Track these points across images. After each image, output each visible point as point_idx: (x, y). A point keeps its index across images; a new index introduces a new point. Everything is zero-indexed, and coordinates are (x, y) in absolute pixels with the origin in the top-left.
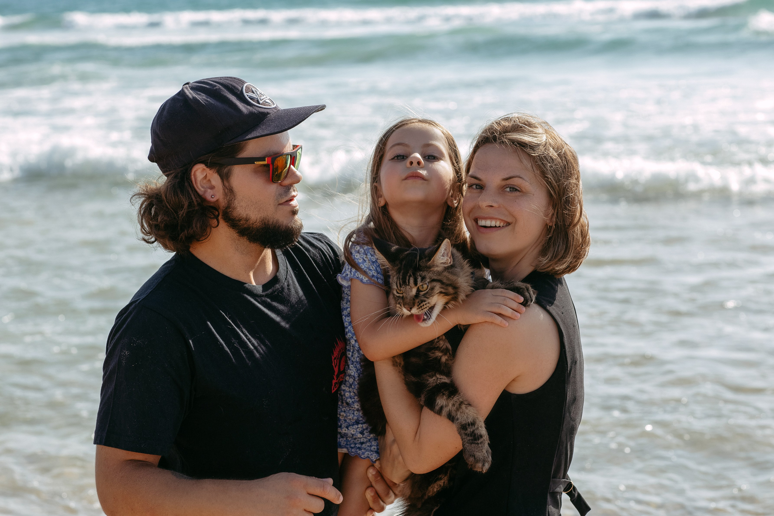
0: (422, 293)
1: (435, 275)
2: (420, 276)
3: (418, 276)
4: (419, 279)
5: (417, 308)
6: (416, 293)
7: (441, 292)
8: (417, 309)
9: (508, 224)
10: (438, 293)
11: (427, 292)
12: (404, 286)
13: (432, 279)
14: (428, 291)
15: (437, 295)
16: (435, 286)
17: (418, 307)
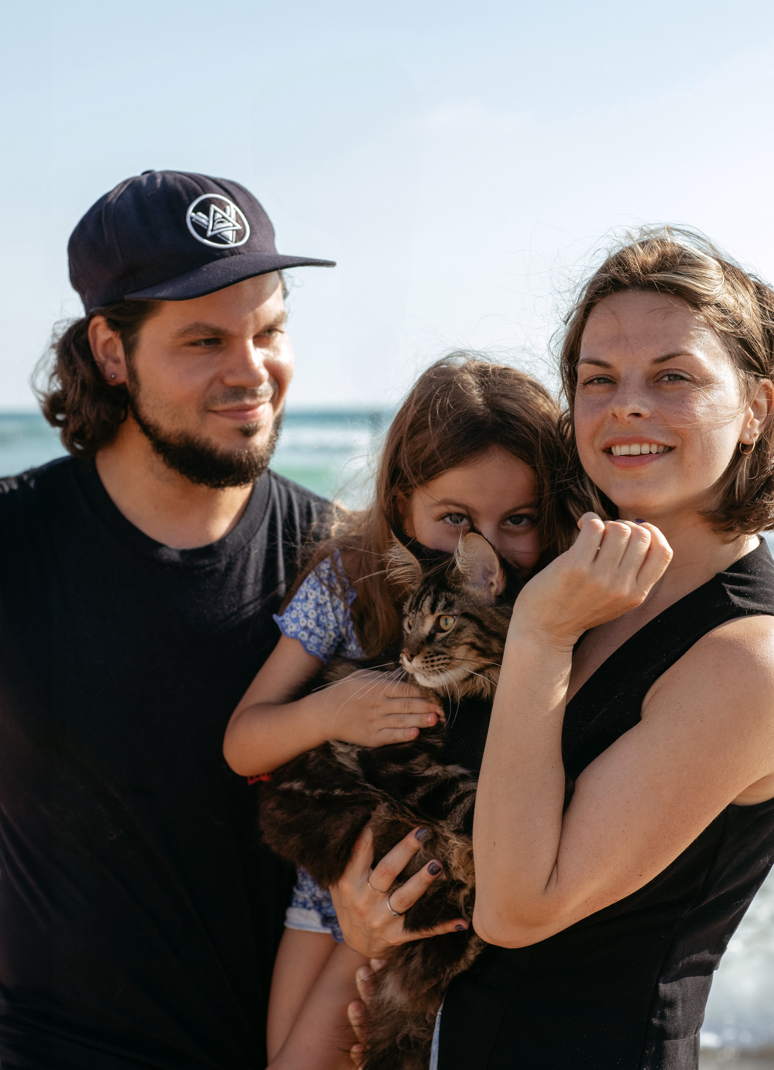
0: (440, 636)
1: (471, 604)
2: (446, 599)
3: (442, 597)
4: (441, 605)
5: (422, 660)
6: (430, 632)
7: (473, 646)
8: (423, 662)
9: (670, 449)
10: (466, 643)
11: (448, 634)
12: (414, 611)
13: (464, 611)
14: (451, 632)
15: (465, 646)
16: (465, 627)
17: (425, 660)
